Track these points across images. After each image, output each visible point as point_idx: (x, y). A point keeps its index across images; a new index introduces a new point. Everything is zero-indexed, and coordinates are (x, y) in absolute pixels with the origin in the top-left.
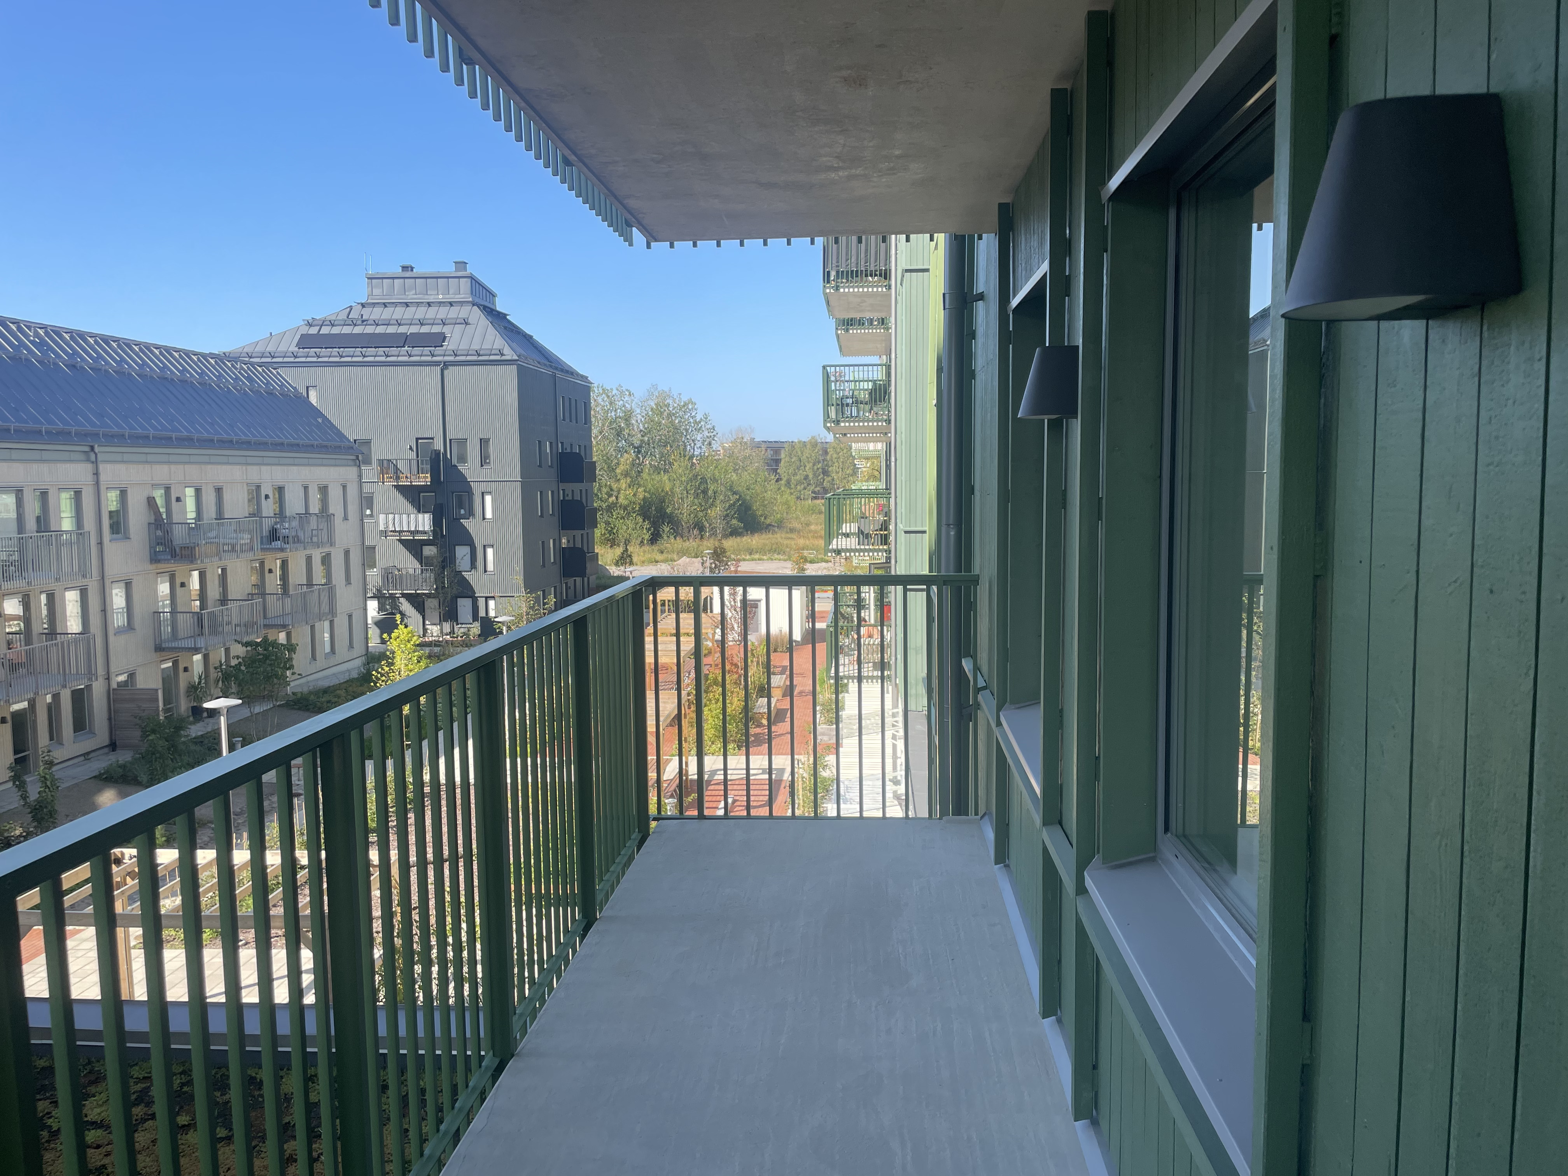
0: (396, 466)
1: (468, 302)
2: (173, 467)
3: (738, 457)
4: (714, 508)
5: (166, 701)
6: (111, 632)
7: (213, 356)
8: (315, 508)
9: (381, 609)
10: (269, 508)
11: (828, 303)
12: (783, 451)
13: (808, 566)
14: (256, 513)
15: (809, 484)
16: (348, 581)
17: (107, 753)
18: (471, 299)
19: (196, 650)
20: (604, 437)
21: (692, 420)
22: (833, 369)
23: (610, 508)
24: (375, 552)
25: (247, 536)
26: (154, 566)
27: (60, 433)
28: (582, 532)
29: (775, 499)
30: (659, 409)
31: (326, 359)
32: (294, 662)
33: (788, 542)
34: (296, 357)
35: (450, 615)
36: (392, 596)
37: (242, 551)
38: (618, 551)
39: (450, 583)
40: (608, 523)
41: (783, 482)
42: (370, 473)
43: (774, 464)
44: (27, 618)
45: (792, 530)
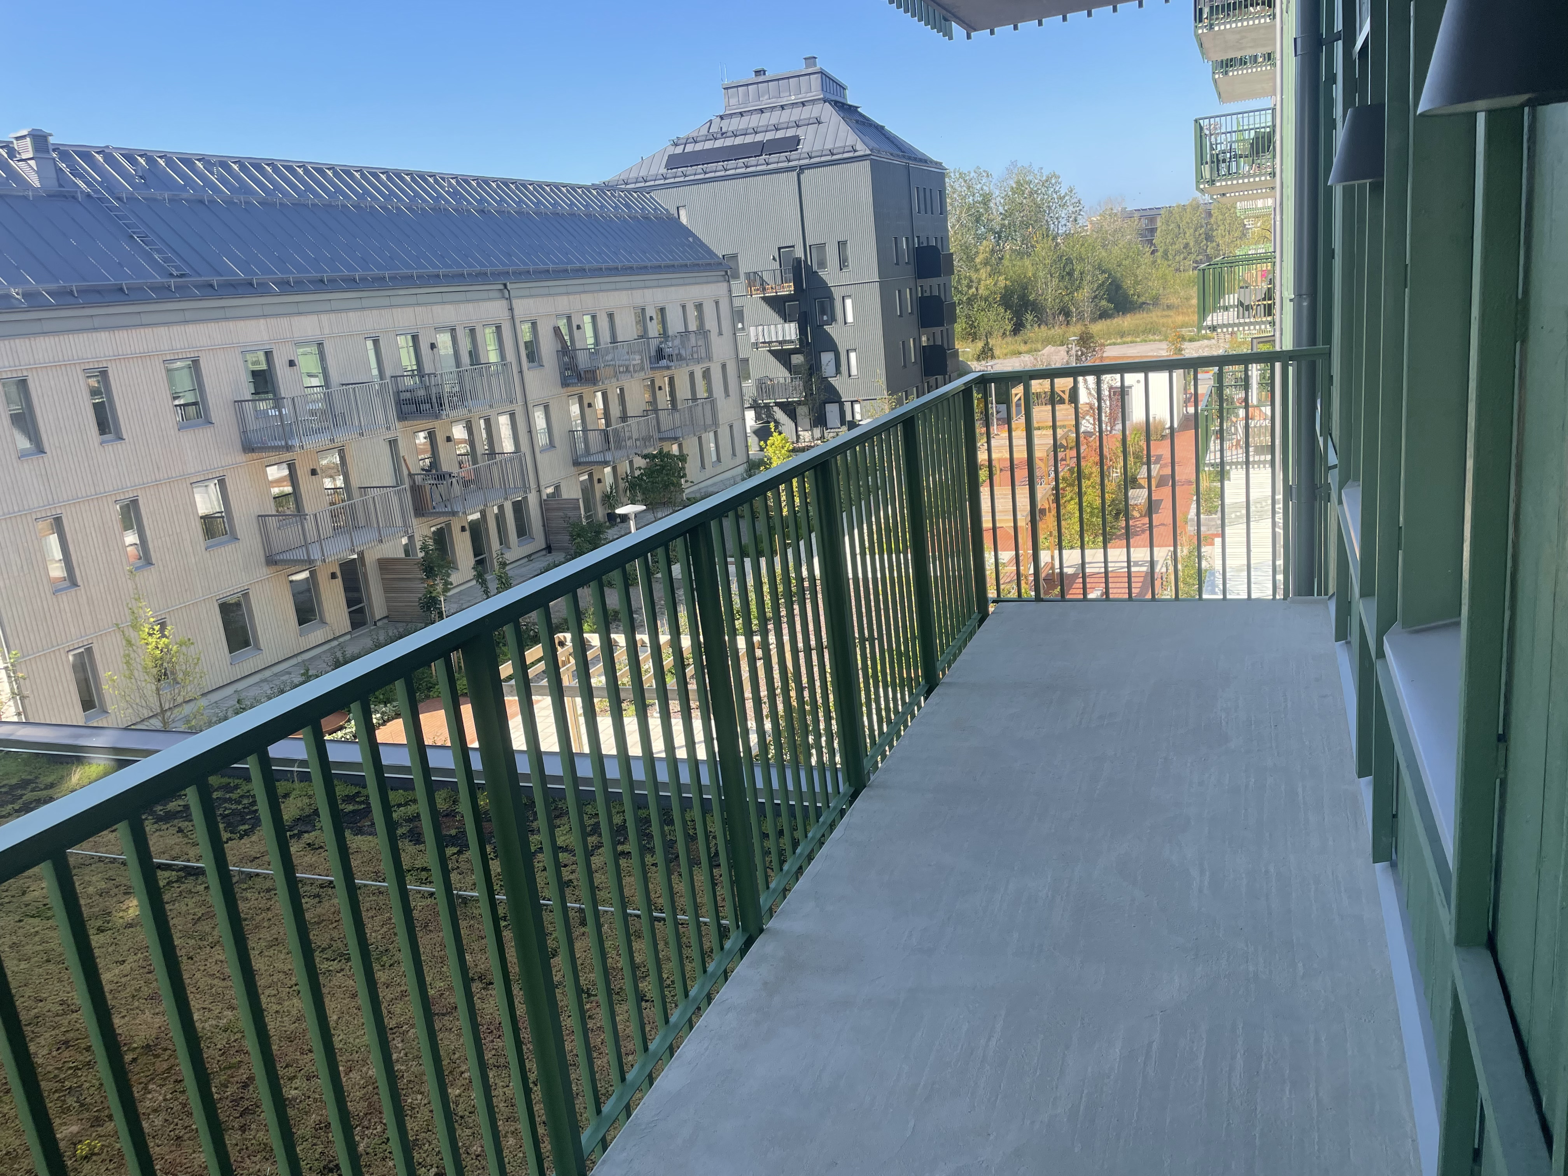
0: (761, 278)
1: (819, 99)
2: (571, 297)
3: (1106, 231)
4: (1080, 291)
5: (587, 509)
6: (537, 450)
7: (595, 187)
8: (693, 326)
9: (758, 418)
10: (654, 329)
11: (1201, 45)
12: (1159, 219)
13: (1186, 345)
14: (644, 335)
15: (1189, 253)
16: (727, 395)
17: (545, 555)
18: (822, 96)
19: (606, 463)
20: (962, 225)
21: (1055, 196)
22: (1207, 121)
23: (970, 301)
24: (748, 364)
25: (638, 357)
26: (565, 389)
27: (478, 275)
28: (941, 328)
29: (1149, 274)
30: (1019, 188)
31: (692, 178)
32: (687, 471)
33: (1165, 320)
34: (665, 179)
35: (820, 421)
36: (767, 406)
37: (635, 371)
38: (980, 345)
39: (818, 389)
40: (968, 317)
41: (1159, 254)
42: (739, 286)
43: (1148, 233)
44: (471, 442)
45: (1169, 307)
